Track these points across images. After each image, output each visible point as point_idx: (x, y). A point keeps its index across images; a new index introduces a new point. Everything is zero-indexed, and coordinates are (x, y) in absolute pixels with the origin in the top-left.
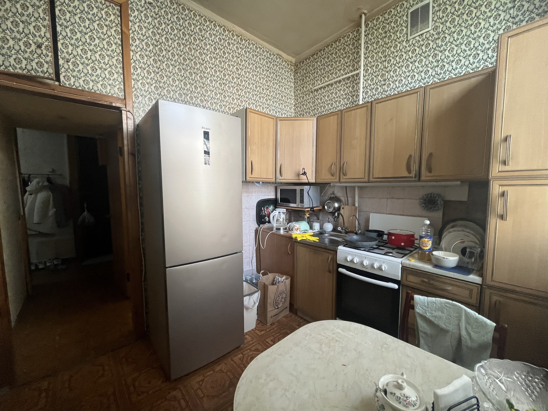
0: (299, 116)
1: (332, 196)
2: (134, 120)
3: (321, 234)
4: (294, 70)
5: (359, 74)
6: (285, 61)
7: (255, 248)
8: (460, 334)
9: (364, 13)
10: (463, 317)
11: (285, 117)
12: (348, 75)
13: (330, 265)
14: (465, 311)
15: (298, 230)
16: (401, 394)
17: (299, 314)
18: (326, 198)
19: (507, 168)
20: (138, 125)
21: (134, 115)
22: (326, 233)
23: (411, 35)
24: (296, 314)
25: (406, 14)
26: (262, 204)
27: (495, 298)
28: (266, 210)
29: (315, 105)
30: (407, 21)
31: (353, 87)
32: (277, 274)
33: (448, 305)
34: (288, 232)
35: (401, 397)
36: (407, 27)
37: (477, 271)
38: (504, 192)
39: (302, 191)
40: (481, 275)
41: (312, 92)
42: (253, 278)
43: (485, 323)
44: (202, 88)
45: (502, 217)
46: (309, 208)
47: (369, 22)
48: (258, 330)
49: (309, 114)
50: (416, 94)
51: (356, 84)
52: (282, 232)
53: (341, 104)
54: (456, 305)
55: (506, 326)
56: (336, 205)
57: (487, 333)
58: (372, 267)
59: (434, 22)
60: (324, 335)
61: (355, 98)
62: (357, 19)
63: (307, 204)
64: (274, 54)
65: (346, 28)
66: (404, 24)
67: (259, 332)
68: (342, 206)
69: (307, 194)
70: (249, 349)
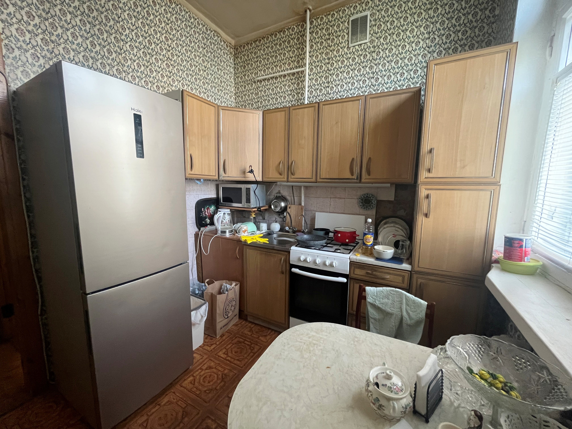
0: (241, 107)
1: (278, 195)
2: (7, 84)
3: (269, 234)
4: (233, 53)
5: (304, 71)
6: (223, 41)
7: (195, 256)
8: (402, 315)
9: (309, 9)
10: (404, 301)
11: (225, 107)
12: (292, 71)
13: (282, 266)
14: (406, 295)
15: (246, 232)
16: (391, 383)
17: (249, 319)
18: (272, 197)
19: (430, 175)
20: (14, 92)
21: (7, 77)
22: (274, 234)
23: (351, 43)
24: (246, 320)
25: (347, 21)
26: (201, 204)
27: (420, 281)
28: (206, 211)
29: (259, 98)
30: (348, 28)
31: (298, 84)
32: (224, 281)
33: (392, 292)
34: (234, 234)
35: (392, 386)
36: (348, 34)
37: (408, 259)
38: (428, 194)
39: (248, 190)
40: (410, 264)
41: (255, 82)
42: (195, 288)
43: (421, 303)
44: (119, 54)
45: (426, 215)
46: (255, 208)
47: (313, 20)
48: (207, 345)
49: (252, 106)
50: (357, 102)
51: (301, 82)
52: (228, 235)
53: (286, 101)
54: (398, 292)
55: (435, 303)
56: (283, 204)
57: (421, 311)
58: (324, 264)
59: (370, 35)
60: (300, 341)
61: (300, 95)
62: (301, 13)
63: (254, 203)
64: (211, 29)
65: (291, 19)
66: (345, 31)
67: (208, 347)
68: (289, 206)
69: (253, 193)
70: (201, 369)
